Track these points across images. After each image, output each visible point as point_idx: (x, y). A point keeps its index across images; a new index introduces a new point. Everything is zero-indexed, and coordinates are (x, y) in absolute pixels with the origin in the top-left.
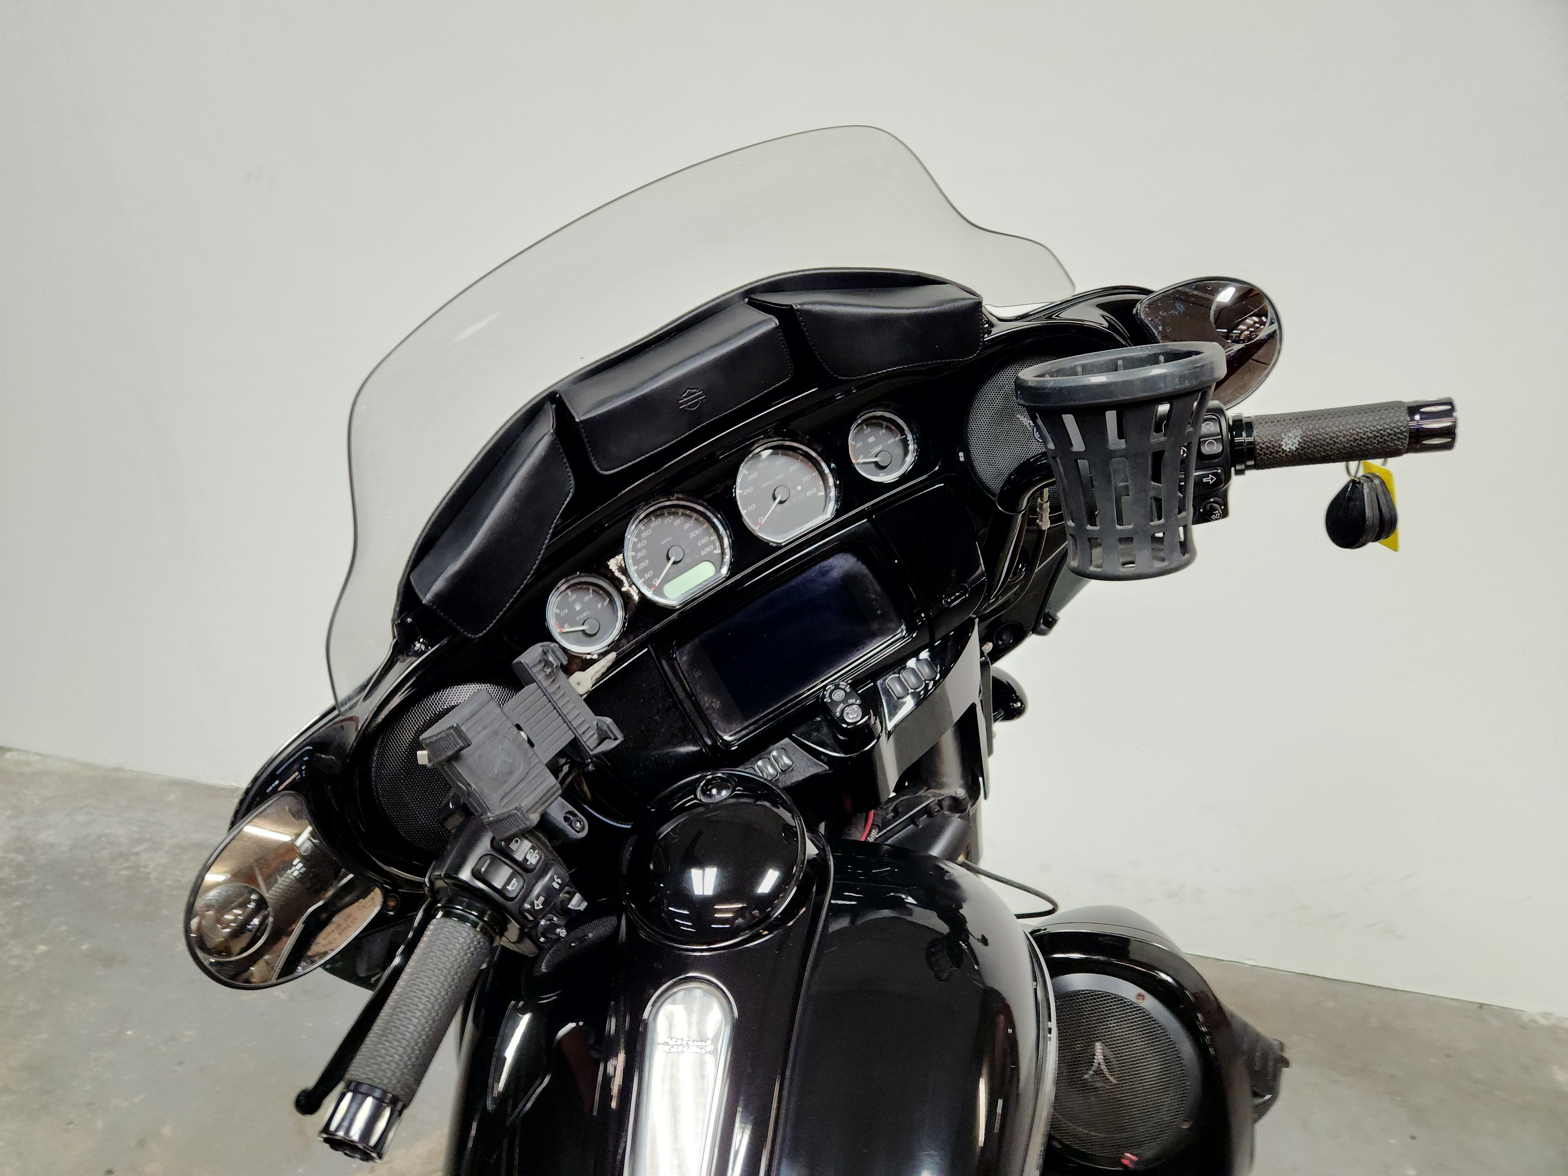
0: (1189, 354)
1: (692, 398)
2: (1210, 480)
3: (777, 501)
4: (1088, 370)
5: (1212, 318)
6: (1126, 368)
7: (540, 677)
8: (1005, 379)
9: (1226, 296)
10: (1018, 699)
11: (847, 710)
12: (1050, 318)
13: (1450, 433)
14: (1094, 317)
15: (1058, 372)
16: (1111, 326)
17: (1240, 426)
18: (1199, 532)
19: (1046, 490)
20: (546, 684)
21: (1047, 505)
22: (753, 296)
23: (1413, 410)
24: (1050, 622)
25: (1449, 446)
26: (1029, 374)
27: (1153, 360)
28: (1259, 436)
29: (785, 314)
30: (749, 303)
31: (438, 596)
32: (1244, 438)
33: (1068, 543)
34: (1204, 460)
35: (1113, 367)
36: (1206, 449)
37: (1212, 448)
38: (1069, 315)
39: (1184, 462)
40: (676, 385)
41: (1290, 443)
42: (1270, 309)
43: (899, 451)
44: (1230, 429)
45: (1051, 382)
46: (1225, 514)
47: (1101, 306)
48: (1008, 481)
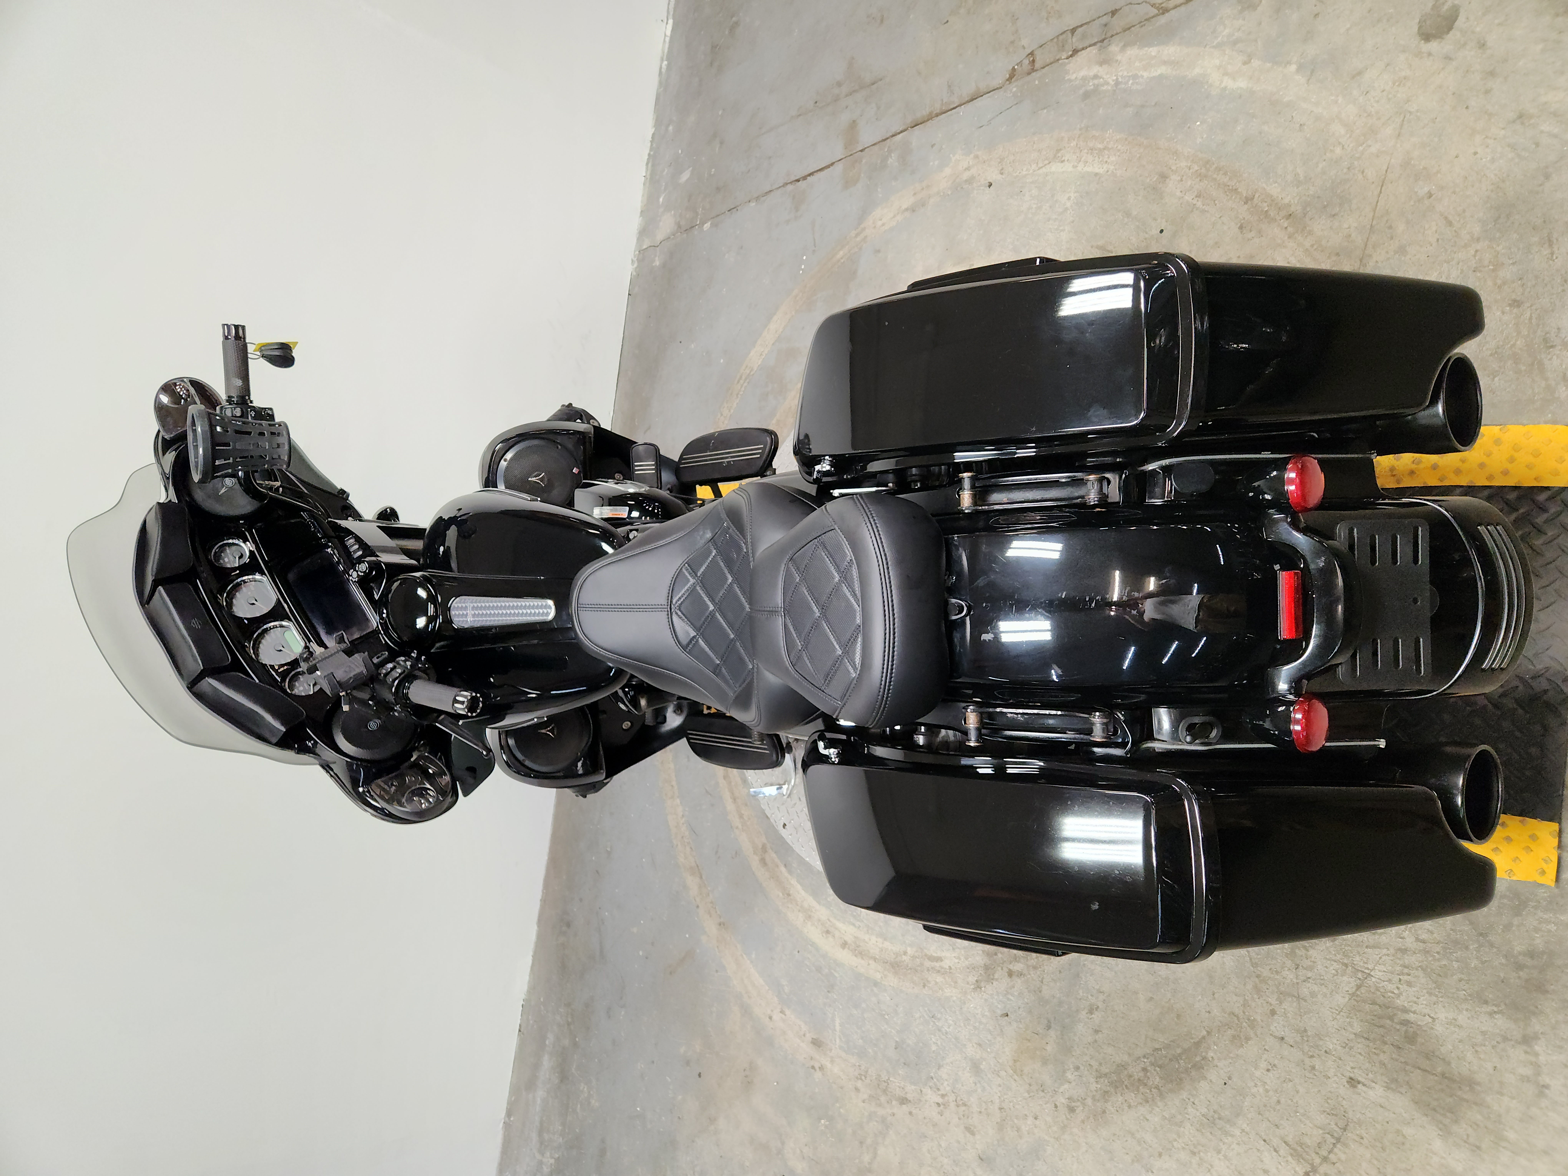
0: (193, 417)
1: (195, 623)
2: (253, 414)
3: (255, 602)
4: (196, 457)
5: (176, 406)
6: (197, 442)
7: (314, 662)
8: (199, 495)
9: (165, 399)
10: (386, 510)
11: (360, 569)
12: (168, 478)
13: (237, 327)
14: (171, 456)
15: (197, 467)
16: (176, 450)
17: (229, 400)
18: (278, 419)
19: (258, 482)
20: (317, 660)
21: (267, 482)
22: (145, 601)
23: (226, 338)
24: (343, 492)
25: (243, 327)
26: (196, 477)
27: (195, 431)
28: (234, 394)
29: (156, 584)
30: (148, 604)
31: (282, 724)
32: (235, 400)
33: (274, 468)
34: (244, 415)
35: (196, 447)
36: (239, 414)
37: (238, 412)
38: (168, 469)
39: (244, 423)
40: (188, 628)
41: (239, 383)
42: (174, 381)
43: (234, 548)
44: (230, 404)
45: (200, 467)
46: (271, 409)
47: (164, 454)
48: (253, 498)
